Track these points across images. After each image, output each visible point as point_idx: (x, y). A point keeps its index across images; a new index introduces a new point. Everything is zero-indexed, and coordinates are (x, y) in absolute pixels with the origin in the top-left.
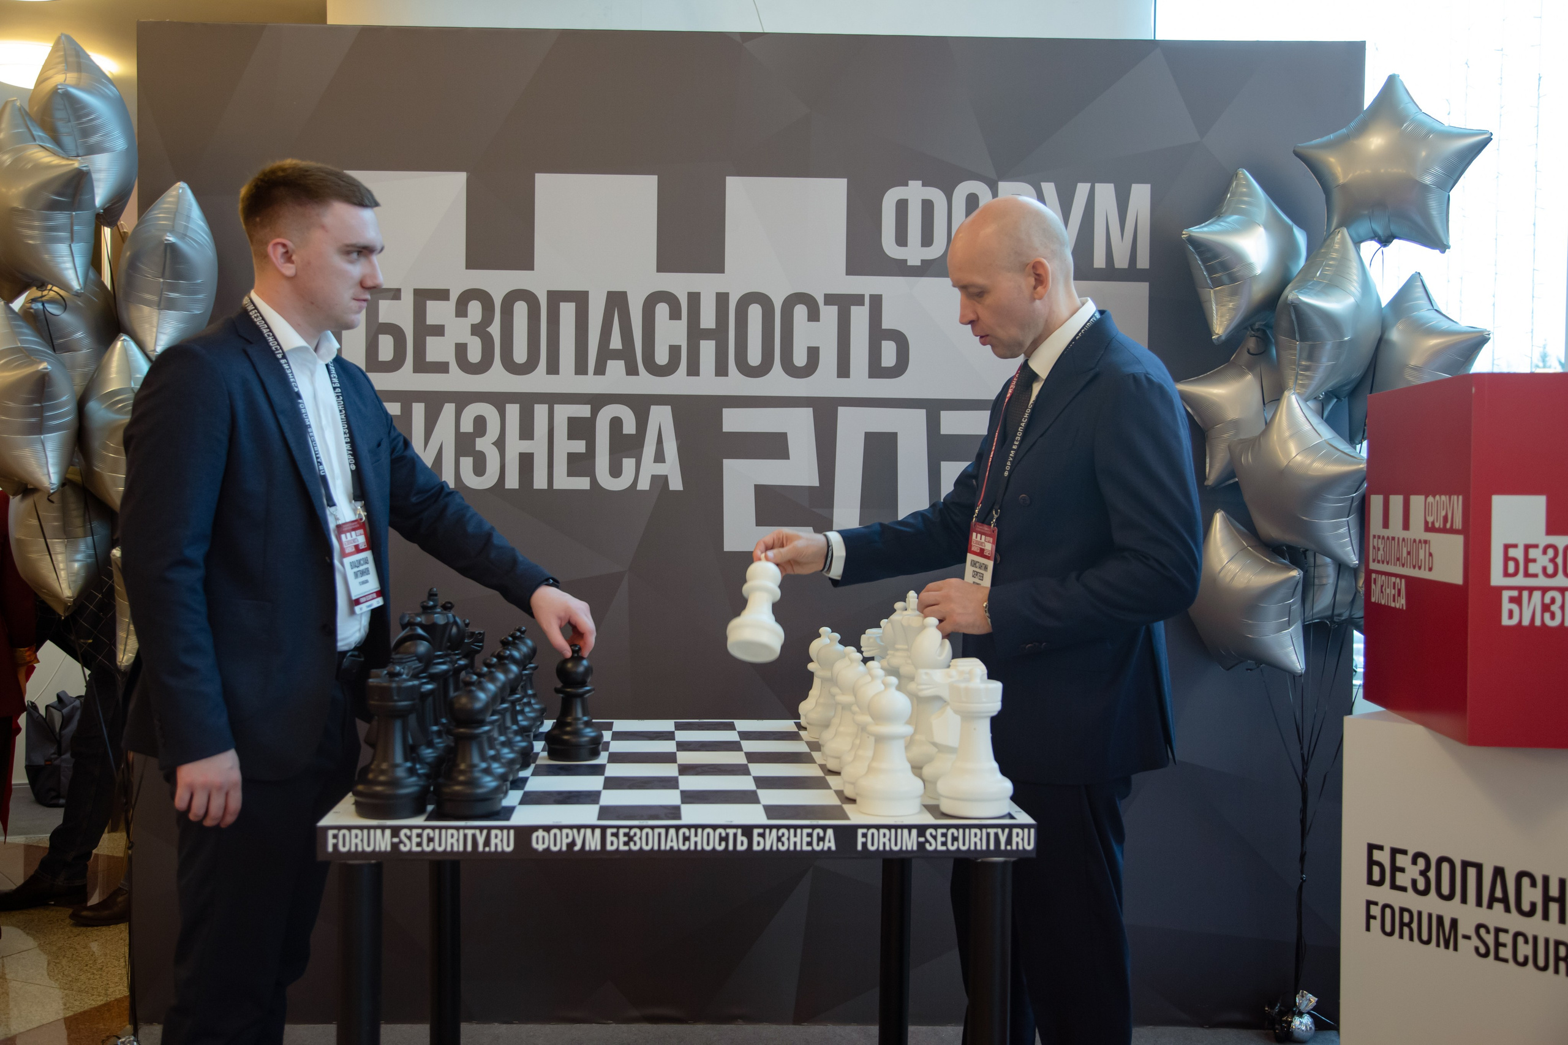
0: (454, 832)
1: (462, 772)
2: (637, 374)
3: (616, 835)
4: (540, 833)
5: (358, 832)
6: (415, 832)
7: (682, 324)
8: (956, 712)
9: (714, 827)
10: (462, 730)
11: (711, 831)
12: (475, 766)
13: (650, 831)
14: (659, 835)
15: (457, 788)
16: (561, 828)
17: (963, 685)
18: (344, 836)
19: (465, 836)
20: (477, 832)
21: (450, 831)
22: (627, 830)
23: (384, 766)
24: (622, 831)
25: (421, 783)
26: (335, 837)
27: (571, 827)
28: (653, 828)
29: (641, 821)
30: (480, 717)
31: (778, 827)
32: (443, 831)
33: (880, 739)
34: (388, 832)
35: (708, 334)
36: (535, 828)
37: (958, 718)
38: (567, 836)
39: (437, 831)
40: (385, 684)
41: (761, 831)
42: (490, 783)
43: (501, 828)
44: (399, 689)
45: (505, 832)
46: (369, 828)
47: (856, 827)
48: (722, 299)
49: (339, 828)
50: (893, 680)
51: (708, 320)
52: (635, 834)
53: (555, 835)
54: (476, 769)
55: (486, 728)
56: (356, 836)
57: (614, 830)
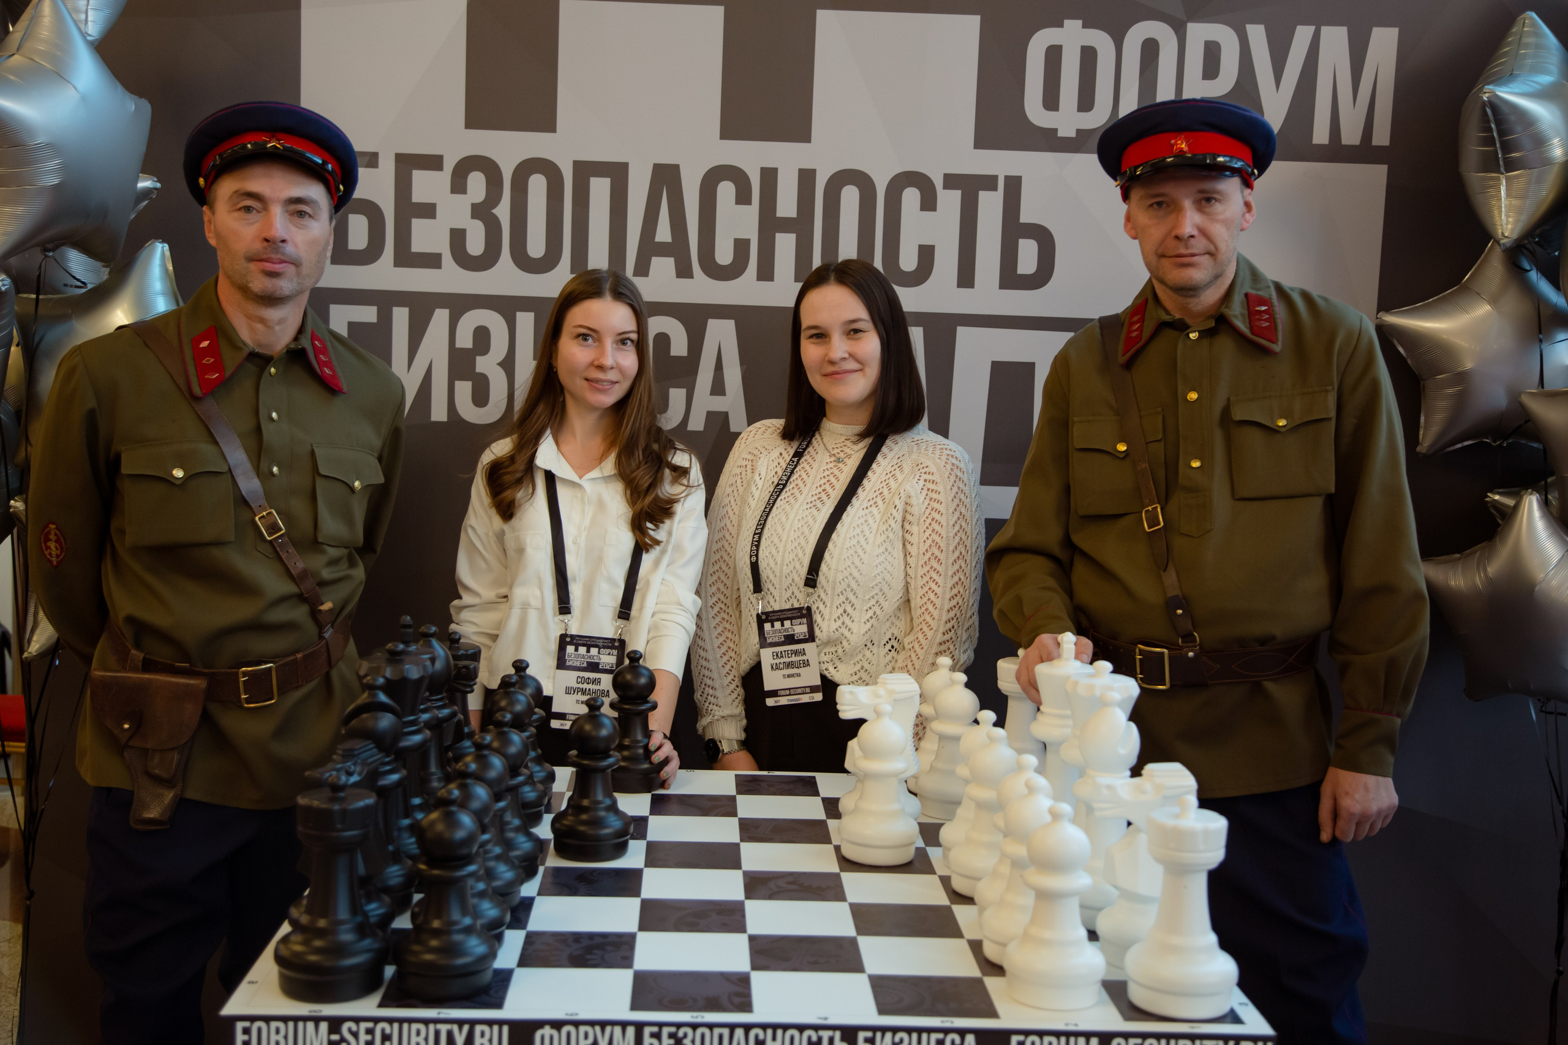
0: (422, 1027)
1: (437, 933)
2: (690, 276)
3: (657, 1036)
4: (547, 1031)
5: (281, 1025)
6: (364, 1026)
7: (752, 212)
8: (1159, 860)
9: (801, 1028)
10: (436, 872)
11: (796, 1033)
12: (455, 923)
13: (707, 1031)
14: (721, 1037)
15: (428, 957)
16: (577, 1024)
17: (1170, 823)
18: (259, 1030)
19: (437, 1033)
20: (455, 1028)
21: (415, 1027)
22: (673, 1029)
23: (322, 923)
24: (666, 1031)
25: (376, 946)
26: (246, 1031)
27: (592, 1023)
28: (711, 1026)
29: (695, 1014)
30: (464, 851)
31: (895, 1030)
32: (405, 1026)
33: (1045, 897)
34: (324, 1026)
35: (786, 225)
36: (539, 1024)
37: (1159, 869)
38: (586, 1036)
39: (396, 1026)
40: (324, 806)
41: (869, 1034)
42: (476, 946)
43: (490, 1023)
44: (344, 812)
45: (496, 1028)
46: (296, 1019)
47: (1007, 1034)
48: (807, 177)
49: (252, 1019)
50: (1066, 808)
51: (787, 206)
52: (685, 1036)
53: (569, 1034)
54: (456, 927)
55: (472, 868)
56: (278, 1031)
57: (655, 1029)
